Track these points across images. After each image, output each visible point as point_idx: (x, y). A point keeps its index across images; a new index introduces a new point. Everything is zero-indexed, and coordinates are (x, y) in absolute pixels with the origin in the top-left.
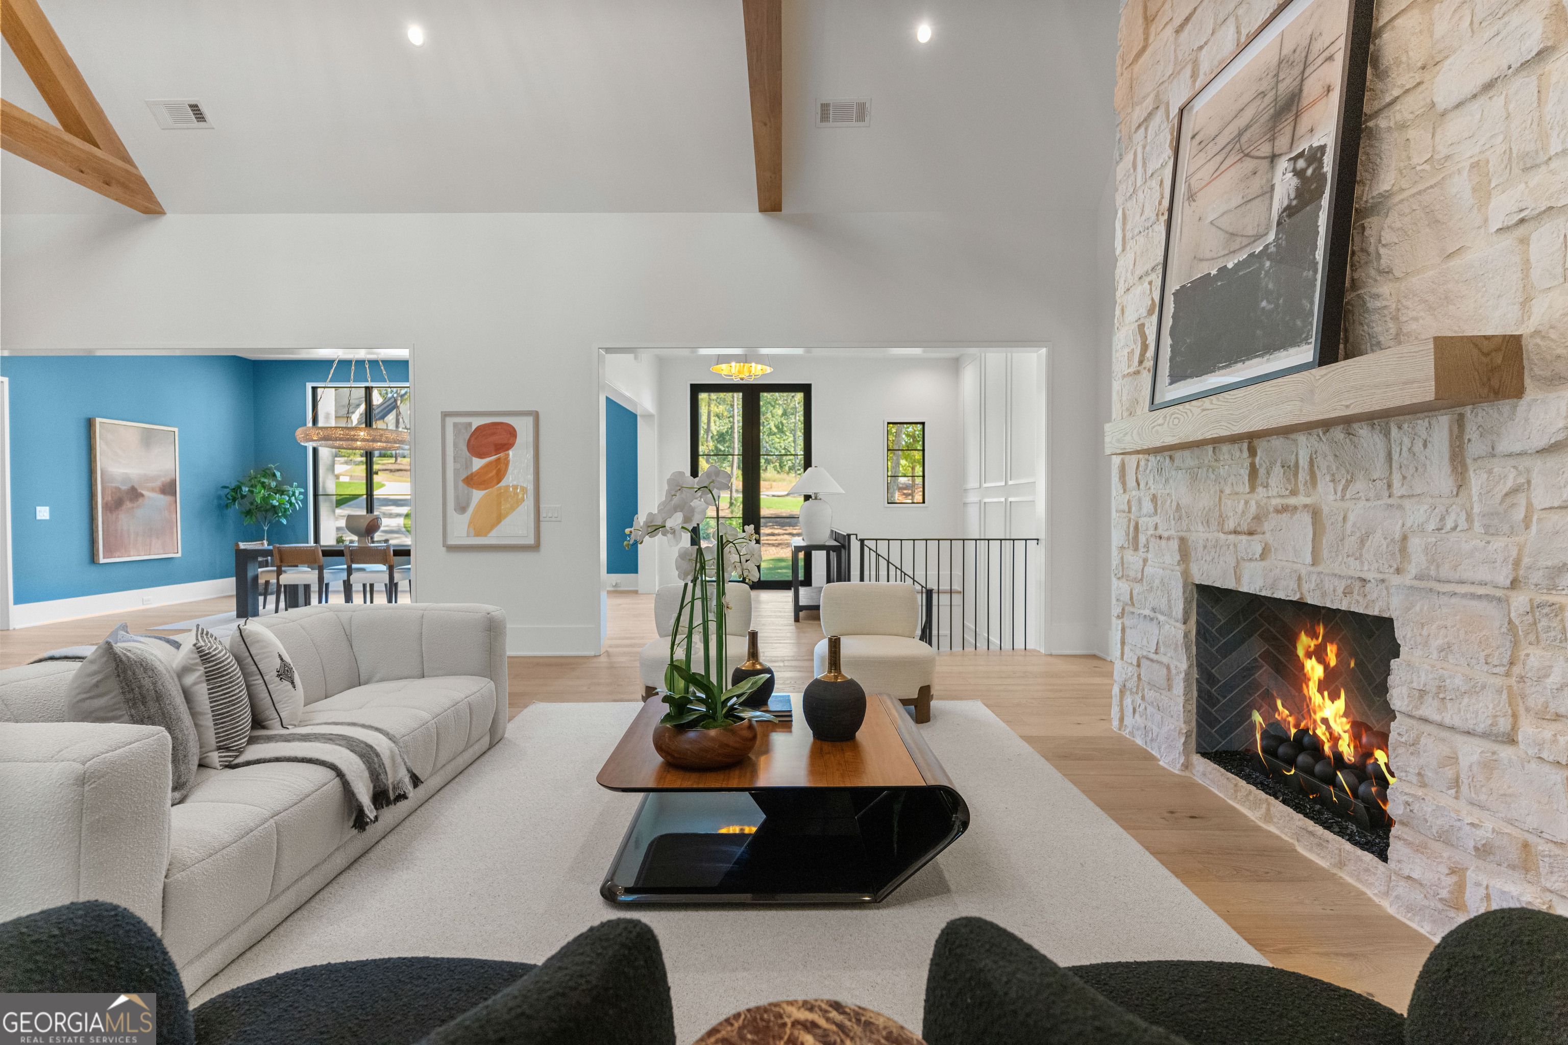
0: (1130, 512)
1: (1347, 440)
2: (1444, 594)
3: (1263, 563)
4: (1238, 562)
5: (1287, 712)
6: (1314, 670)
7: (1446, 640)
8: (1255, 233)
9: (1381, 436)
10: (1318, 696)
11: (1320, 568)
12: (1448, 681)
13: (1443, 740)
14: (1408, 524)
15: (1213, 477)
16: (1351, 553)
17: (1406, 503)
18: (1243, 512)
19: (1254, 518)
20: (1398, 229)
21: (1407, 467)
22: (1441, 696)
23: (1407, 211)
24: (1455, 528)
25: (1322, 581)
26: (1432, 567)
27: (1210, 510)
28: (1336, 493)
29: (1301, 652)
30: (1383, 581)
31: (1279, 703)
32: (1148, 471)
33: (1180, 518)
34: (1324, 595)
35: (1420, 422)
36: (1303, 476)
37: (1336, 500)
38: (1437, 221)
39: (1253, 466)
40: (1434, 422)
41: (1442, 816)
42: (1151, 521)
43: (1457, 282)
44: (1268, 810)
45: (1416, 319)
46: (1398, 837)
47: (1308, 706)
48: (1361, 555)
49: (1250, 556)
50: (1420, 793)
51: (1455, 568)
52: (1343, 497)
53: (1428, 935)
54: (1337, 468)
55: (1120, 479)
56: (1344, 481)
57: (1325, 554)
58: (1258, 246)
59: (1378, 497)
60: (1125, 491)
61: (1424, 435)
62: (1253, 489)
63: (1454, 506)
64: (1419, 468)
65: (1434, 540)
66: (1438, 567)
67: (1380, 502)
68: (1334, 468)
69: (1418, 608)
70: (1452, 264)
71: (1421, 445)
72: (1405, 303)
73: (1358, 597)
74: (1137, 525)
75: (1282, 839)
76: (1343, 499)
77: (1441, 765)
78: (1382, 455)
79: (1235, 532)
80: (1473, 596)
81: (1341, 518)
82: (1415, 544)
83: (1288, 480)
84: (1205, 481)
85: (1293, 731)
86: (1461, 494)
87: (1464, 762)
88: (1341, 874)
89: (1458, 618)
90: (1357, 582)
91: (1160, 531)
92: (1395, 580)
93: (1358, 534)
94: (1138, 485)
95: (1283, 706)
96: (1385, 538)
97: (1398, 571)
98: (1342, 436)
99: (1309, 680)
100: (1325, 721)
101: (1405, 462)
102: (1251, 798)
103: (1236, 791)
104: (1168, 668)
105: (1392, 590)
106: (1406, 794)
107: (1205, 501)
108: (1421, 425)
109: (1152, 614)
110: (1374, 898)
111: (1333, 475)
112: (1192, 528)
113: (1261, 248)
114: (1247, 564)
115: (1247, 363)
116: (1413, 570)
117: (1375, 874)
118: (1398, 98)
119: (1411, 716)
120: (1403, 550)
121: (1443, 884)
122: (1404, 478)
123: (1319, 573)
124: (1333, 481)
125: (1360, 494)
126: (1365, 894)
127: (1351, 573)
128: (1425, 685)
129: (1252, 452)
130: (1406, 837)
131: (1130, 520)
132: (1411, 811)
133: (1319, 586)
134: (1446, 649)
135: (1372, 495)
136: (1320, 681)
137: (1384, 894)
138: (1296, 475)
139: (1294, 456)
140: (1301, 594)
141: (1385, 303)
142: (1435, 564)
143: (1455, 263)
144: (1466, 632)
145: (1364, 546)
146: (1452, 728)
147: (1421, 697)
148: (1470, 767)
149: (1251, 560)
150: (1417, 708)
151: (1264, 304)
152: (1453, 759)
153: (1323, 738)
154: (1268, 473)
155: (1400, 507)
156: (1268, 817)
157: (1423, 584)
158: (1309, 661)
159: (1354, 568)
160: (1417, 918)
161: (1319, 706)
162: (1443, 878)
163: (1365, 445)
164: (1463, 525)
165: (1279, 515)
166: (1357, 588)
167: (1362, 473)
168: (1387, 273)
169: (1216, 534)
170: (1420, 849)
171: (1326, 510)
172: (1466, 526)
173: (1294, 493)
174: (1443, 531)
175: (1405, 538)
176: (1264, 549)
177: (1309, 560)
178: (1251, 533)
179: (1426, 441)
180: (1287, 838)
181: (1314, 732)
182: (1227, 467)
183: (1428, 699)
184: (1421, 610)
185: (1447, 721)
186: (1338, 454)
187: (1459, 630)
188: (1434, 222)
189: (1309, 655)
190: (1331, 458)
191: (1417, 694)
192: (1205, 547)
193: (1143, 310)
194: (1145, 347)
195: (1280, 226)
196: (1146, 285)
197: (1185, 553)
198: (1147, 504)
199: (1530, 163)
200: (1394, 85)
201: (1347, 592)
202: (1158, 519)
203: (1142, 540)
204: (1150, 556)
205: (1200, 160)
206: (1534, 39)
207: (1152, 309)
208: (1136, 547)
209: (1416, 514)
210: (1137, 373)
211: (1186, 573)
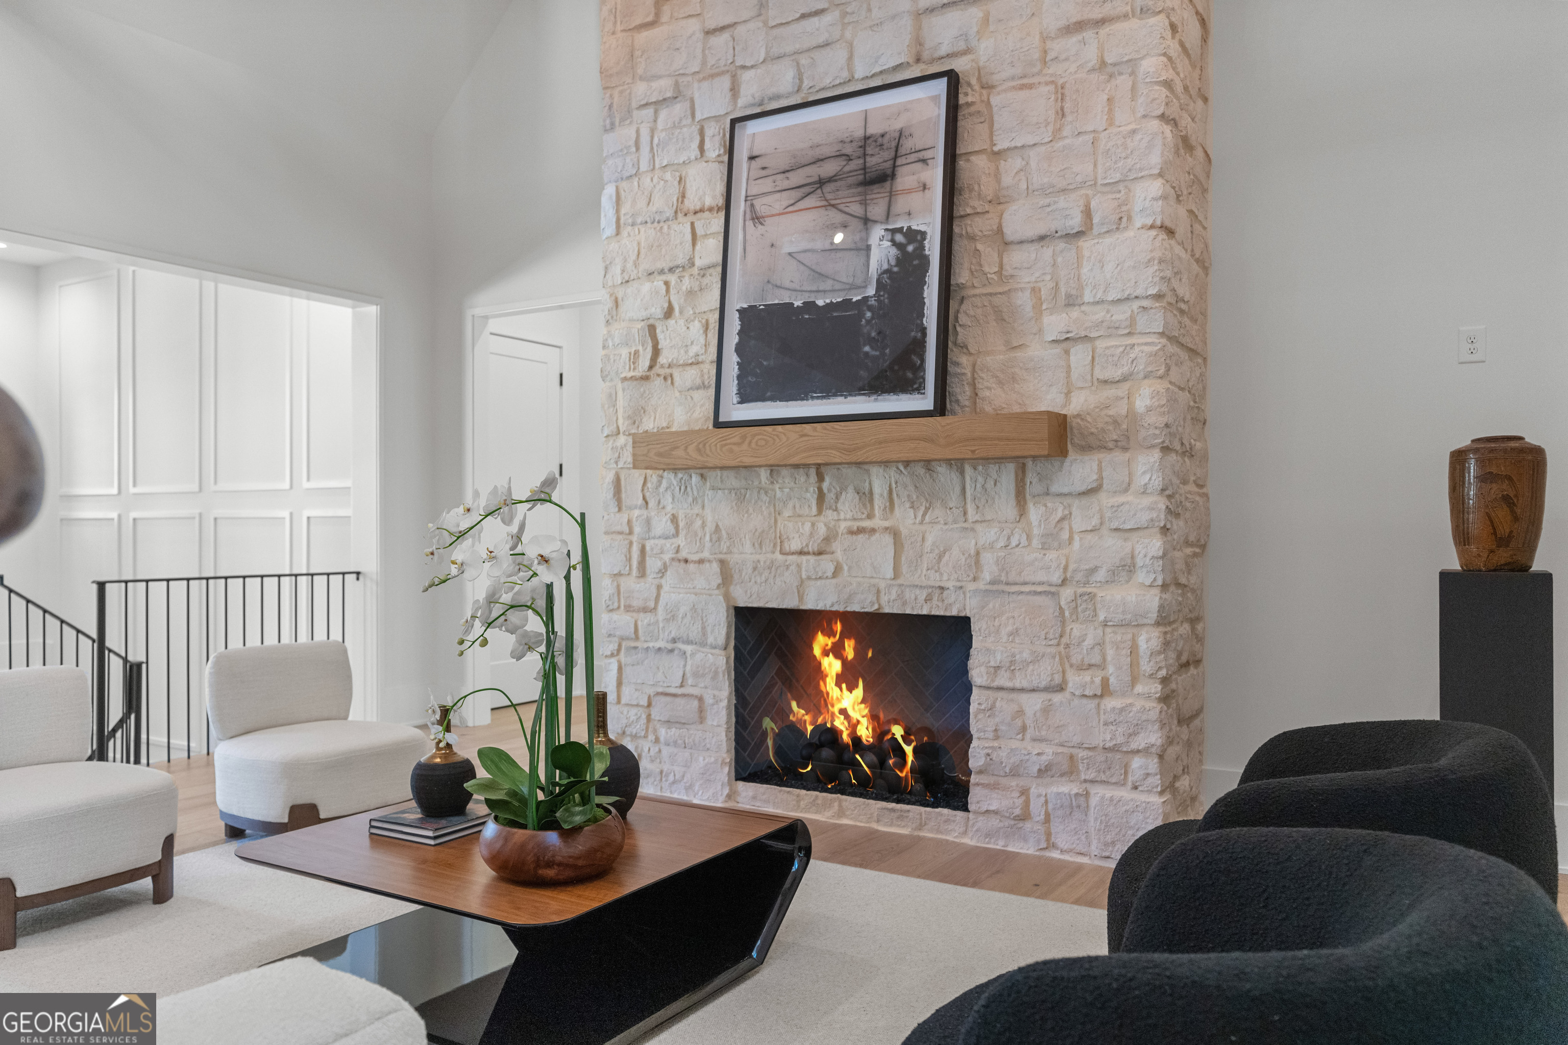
0: (631, 532)
1: (927, 475)
2: (1013, 593)
3: (834, 581)
4: (802, 581)
5: (803, 712)
6: (832, 666)
7: (1015, 627)
8: (851, 280)
9: (958, 474)
10: (837, 689)
11: (899, 581)
12: (1018, 657)
13: (1012, 700)
14: (981, 543)
15: (764, 498)
16: (930, 567)
17: (978, 527)
18: (811, 533)
19: (823, 540)
20: (972, 316)
21: (980, 499)
22: (1012, 668)
23: (979, 304)
24: (1017, 546)
25: (902, 592)
26: (1003, 575)
27: (763, 531)
28: (915, 518)
29: (817, 651)
30: (961, 587)
31: (794, 704)
32: (662, 489)
33: (719, 539)
34: (904, 603)
35: (991, 466)
36: (879, 503)
37: (914, 523)
38: (1004, 320)
39: (820, 490)
40: (1003, 466)
41: (1015, 755)
42: (669, 545)
43: (1021, 368)
44: (840, 806)
45: (989, 388)
46: (977, 784)
47: (825, 701)
48: (939, 568)
49: (820, 574)
50: (996, 744)
51: (1020, 574)
52: (922, 521)
53: (1002, 848)
54: (917, 497)
55: (614, 496)
56: (923, 508)
57: (904, 569)
58: (856, 295)
59: (955, 522)
60: (620, 509)
61: (995, 476)
62: (820, 511)
63: (1017, 530)
64: (989, 501)
65: (1003, 554)
66: (1007, 573)
67: (955, 526)
68: (915, 497)
69: (991, 606)
70: (1019, 354)
71: (992, 483)
72: (981, 375)
73: (937, 603)
74: (643, 550)
75: (860, 827)
76: (921, 523)
77: (1013, 719)
78: (958, 489)
79: (801, 553)
80: (1036, 593)
81: (920, 539)
82: (988, 558)
83: (864, 505)
84: (756, 502)
85: (810, 728)
86: (1022, 520)
87: (1029, 712)
88: (922, 834)
89: (1023, 609)
90: (937, 590)
91: (684, 554)
92: (972, 586)
93: (937, 551)
94: (647, 503)
95: (799, 706)
96: (963, 554)
97: (975, 579)
98: (924, 470)
99: (827, 676)
100: (843, 712)
101: (979, 495)
102: (819, 802)
103: (798, 801)
104: (701, 699)
105: (968, 595)
106: (986, 748)
107: (757, 520)
108: (993, 469)
109: (670, 646)
110: (956, 840)
111: (913, 503)
112: (735, 550)
113: (859, 298)
114: (812, 583)
115: (850, 398)
116: (987, 576)
117: (954, 821)
118: (969, 215)
119: (988, 688)
120: (977, 562)
121: (1017, 804)
122: (978, 507)
123: (900, 585)
124: (912, 507)
125: (939, 519)
126: (947, 841)
127: (931, 583)
128: (1000, 663)
129: (821, 478)
130: (982, 782)
131: (631, 543)
132: (991, 759)
133: (900, 596)
134: (1014, 633)
135: (950, 519)
136: (837, 675)
137: (963, 834)
138: (871, 500)
139: (867, 484)
140: (879, 605)
141: (963, 371)
142: (1005, 572)
143: (1018, 354)
144: (1030, 619)
145: (941, 561)
146: (1022, 690)
147: (996, 672)
148: (1035, 714)
149: (820, 578)
150: (993, 681)
151: (867, 349)
152: (1020, 712)
153: (842, 727)
154: (837, 498)
155: (973, 530)
156: (841, 813)
157: (995, 587)
158: (826, 658)
159: (934, 579)
160: (993, 840)
161: (837, 698)
162: (1016, 800)
163: (942, 479)
164: (1024, 542)
165: (854, 537)
166: (937, 595)
167: (939, 502)
168: (962, 347)
169: (769, 556)
170: (994, 787)
171: (904, 532)
172: (1027, 544)
173: (870, 516)
174: (1009, 547)
175: (978, 553)
176: (836, 568)
177: (890, 574)
178: (820, 553)
179: (996, 481)
180: (862, 825)
181: (832, 724)
182: (787, 490)
183: (1002, 672)
184: (994, 607)
185: (1018, 685)
186: (918, 485)
187: (1025, 618)
188: (1001, 319)
189: (826, 653)
190: (912, 488)
191: (992, 670)
192: (755, 569)
193: (657, 311)
194: (656, 352)
195: (880, 285)
196: (659, 284)
197: (726, 576)
198: (662, 525)
199: (1071, 302)
200: (967, 204)
201: (928, 599)
202: (681, 541)
203: (653, 565)
204: (668, 582)
205: (767, 185)
206: (1075, 222)
207: (669, 313)
208: (642, 573)
209: (988, 535)
210: (645, 378)
211: (727, 597)
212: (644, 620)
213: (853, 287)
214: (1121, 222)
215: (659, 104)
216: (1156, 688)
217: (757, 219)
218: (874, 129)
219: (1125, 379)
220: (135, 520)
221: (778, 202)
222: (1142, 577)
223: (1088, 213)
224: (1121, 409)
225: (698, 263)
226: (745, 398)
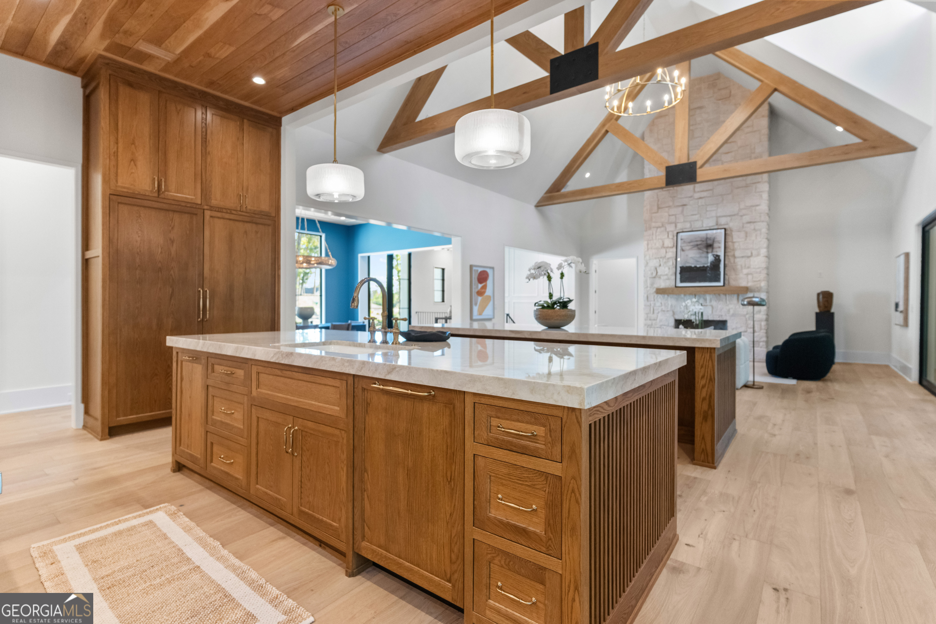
0: (651, 306)
2: (736, 316)
8: (704, 262)
9: (725, 296)
12: (737, 327)
15: (682, 300)
16: (719, 312)
20: (728, 269)
21: (730, 300)
23: (730, 267)
24: (737, 308)
26: (733, 313)
28: (716, 303)
32: (658, 298)
33: (672, 307)
35: (730, 295)
36: (708, 300)
38: (735, 270)
40: (733, 295)
42: (660, 308)
43: (738, 278)
45: (733, 282)
48: (721, 312)
51: (738, 313)
52: (718, 304)
54: (717, 300)
55: (647, 299)
56: (718, 302)
57: (714, 312)
60: (648, 301)
63: (737, 305)
64: (732, 300)
65: (735, 309)
66: (735, 312)
69: (732, 318)
71: (732, 297)
72: (732, 280)
73: (721, 318)
78: (725, 298)
80: (741, 316)
81: (717, 307)
83: (705, 301)
91: (663, 310)
92: (727, 315)
93: (721, 309)
94: (655, 300)
96: (726, 309)
98: (718, 296)
105: (726, 317)
113: (706, 266)
116: (730, 314)
118: (729, 252)
120: (729, 311)
122: (729, 302)
123: (713, 315)
124: (715, 301)
125: (721, 304)
127: (719, 315)
129: (695, 296)
131: (651, 308)
133: (713, 317)
134: (737, 323)
135: (724, 304)
139: (706, 297)
140: (708, 318)
141: (727, 278)
143: (738, 276)
155: (728, 305)
157: (732, 315)
163: (722, 297)
164: (739, 307)
166: (721, 316)
167: (721, 301)
168: (728, 275)
171: (714, 306)
173: (706, 303)
175: (729, 309)
177: (711, 313)
186: (717, 298)
187: (739, 320)
190: (715, 298)
192: (680, 313)
193: (657, 265)
194: (657, 273)
195: (711, 264)
196: (658, 260)
197: (674, 314)
198: (658, 304)
199: (749, 268)
200: (728, 250)
201: (719, 317)
202: (663, 307)
203: (656, 312)
204: (660, 315)
205: (685, 245)
206: (749, 254)
207: (660, 265)
208: (653, 313)
209: (731, 306)
210: (655, 277)
211: (674, 317)
212: (654, 322)
213: (706, 264)
214: (758, 255)
215: (657, 228)
216: (765, 331)
217: (683, 250)
218: (709, 236)
219: (759, 281)
220: (514, 303)
221: (688, 248)
222: (762, 313)
223: (752, 253)
224: (758, 286)
225: (667, 257)
226: (682, 281)
